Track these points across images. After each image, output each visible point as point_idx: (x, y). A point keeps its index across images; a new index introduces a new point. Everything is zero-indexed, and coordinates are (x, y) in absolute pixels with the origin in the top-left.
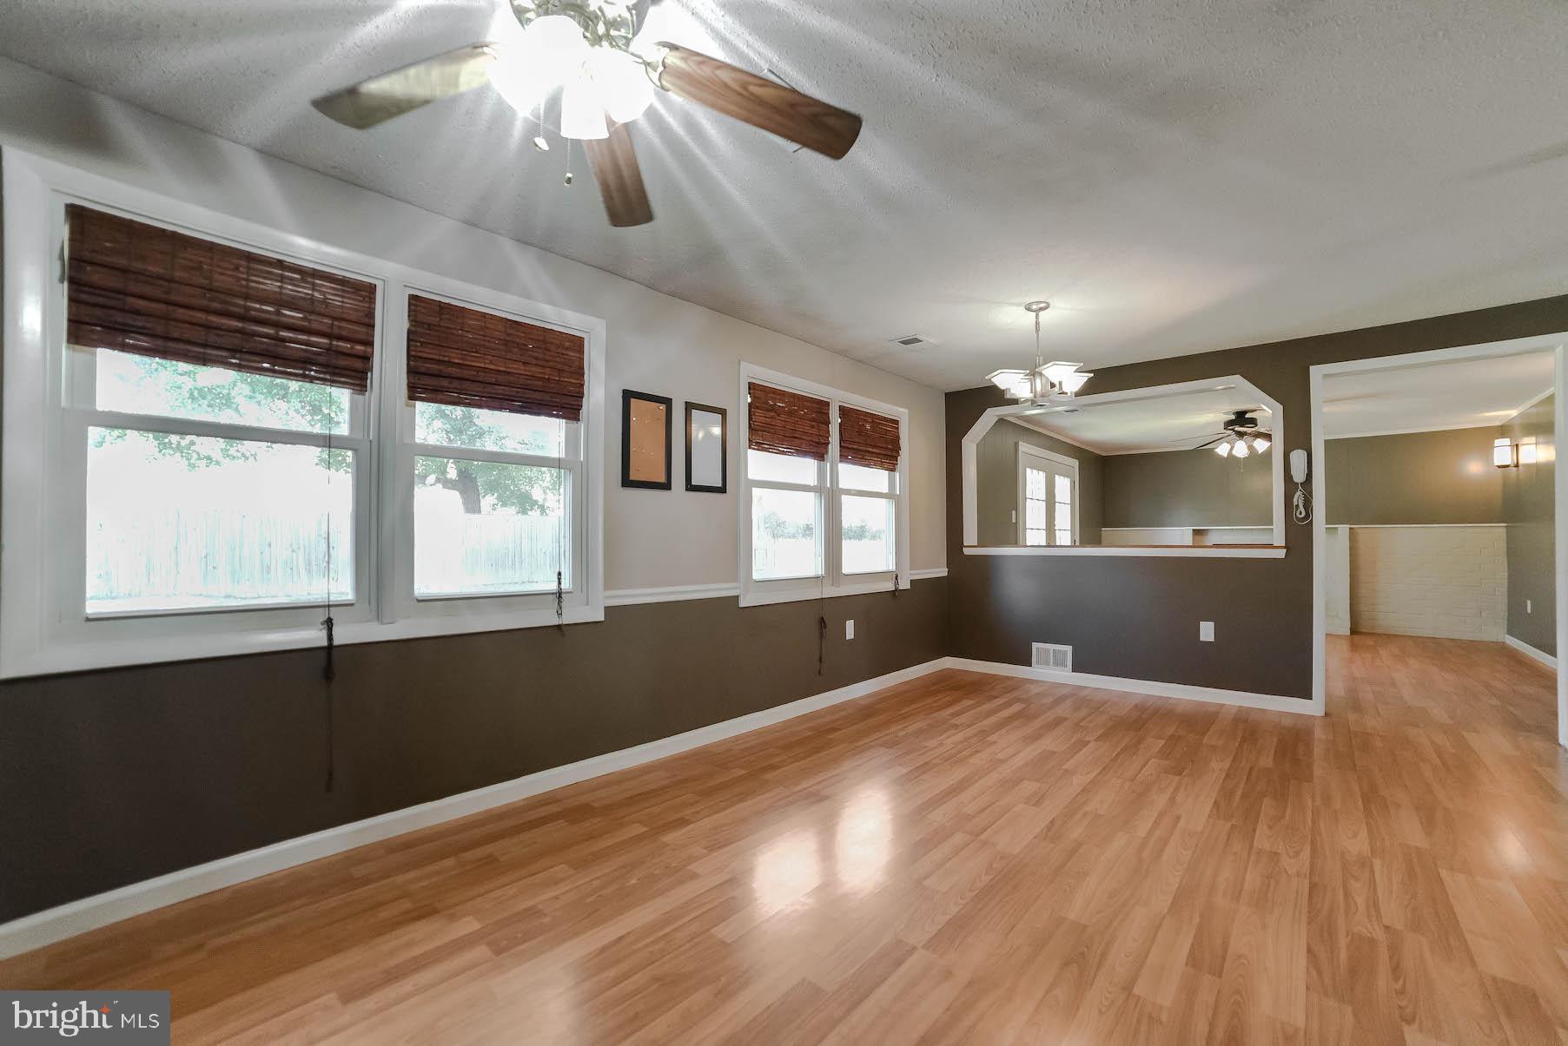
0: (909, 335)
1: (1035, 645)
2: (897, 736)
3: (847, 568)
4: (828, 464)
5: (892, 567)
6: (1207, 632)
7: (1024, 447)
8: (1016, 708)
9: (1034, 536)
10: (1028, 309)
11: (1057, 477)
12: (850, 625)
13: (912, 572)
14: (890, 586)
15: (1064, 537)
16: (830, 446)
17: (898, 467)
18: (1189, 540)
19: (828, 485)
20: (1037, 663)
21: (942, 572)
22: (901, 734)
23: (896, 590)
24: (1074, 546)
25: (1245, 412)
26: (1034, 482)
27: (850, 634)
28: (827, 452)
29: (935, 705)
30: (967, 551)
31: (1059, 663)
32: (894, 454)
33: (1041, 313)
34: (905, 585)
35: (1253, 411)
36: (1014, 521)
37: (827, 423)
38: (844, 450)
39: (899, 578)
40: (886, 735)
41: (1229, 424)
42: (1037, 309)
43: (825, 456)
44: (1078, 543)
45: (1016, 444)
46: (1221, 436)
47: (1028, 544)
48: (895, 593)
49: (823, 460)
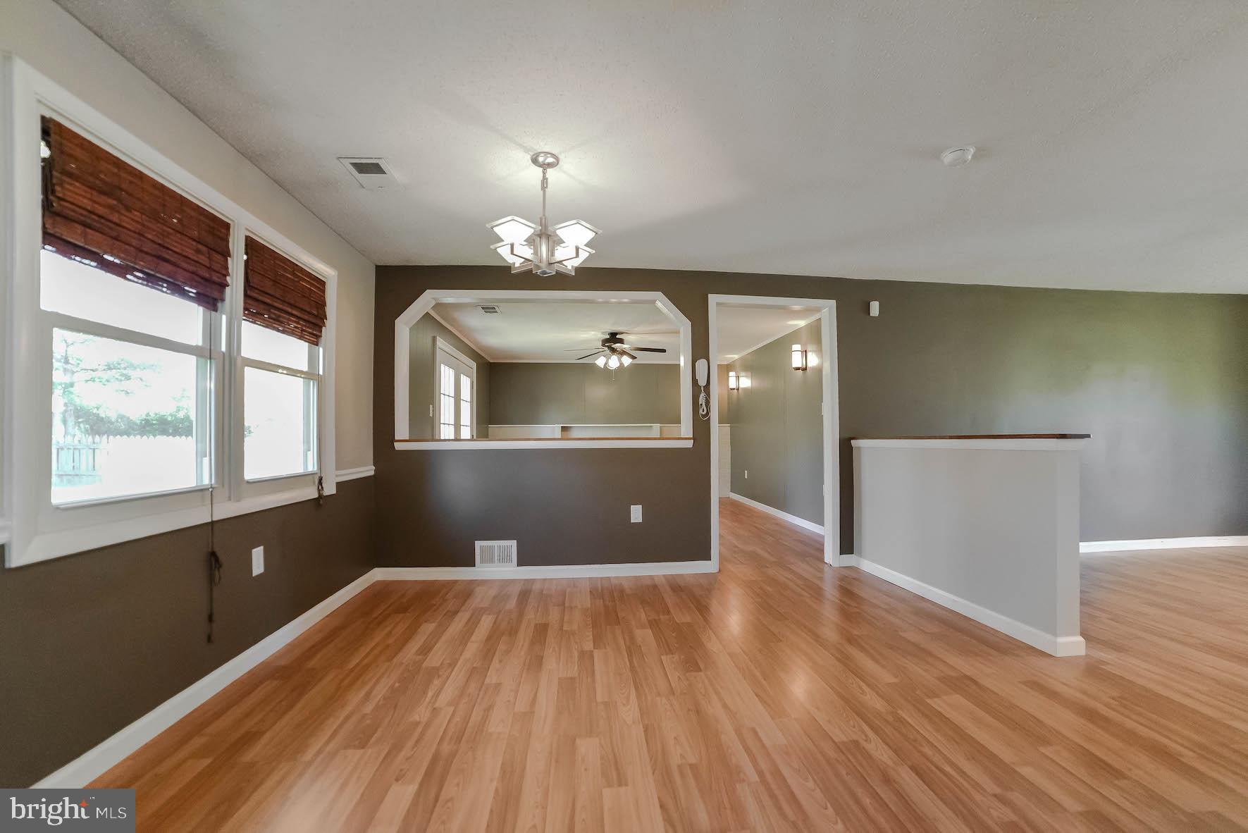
0: (367, 157)
1: (478, 544)
2: (364, 716)
3: (252, 471)
4: (224, 317)
5: (312, 467)
6: (636, 514)
7: (441, 343)
8: (486, 623)
9: (446, 432)
10: (535, 161)
11: (462, 375)
12: (258, 555)
13: (340, 472)
14: (311, 493)
15: (466, 433)
16: (228, 290)
17: (323, 339)
18: (558, 434)
19: (224, 349)
20: (482, 562)
21: (369, 470)
22: (368, 708)
23: (320, 496)
24: (472, 439)
25: (616, 334)
26: (446, 376)
27: (258, 566)
28: (223, 300)
29: (390, 641)
30: (398, 446)
31: (504, 559)
32: (318, 322)
33: (550, 171)
34: (330, 489)
35: (622, 333)
36: (431, 415)
37: (226, 254)
38: (249, 301)
39: (323, 481)
40: (348, 718)
41: (605, 342)
42: (544, 163)
43: (219, 305)
44: (475, 437)
45: (434, 339)
46: (598, 351)
47: (442, 438)
48: (319, 502)
49: (216, 310)
